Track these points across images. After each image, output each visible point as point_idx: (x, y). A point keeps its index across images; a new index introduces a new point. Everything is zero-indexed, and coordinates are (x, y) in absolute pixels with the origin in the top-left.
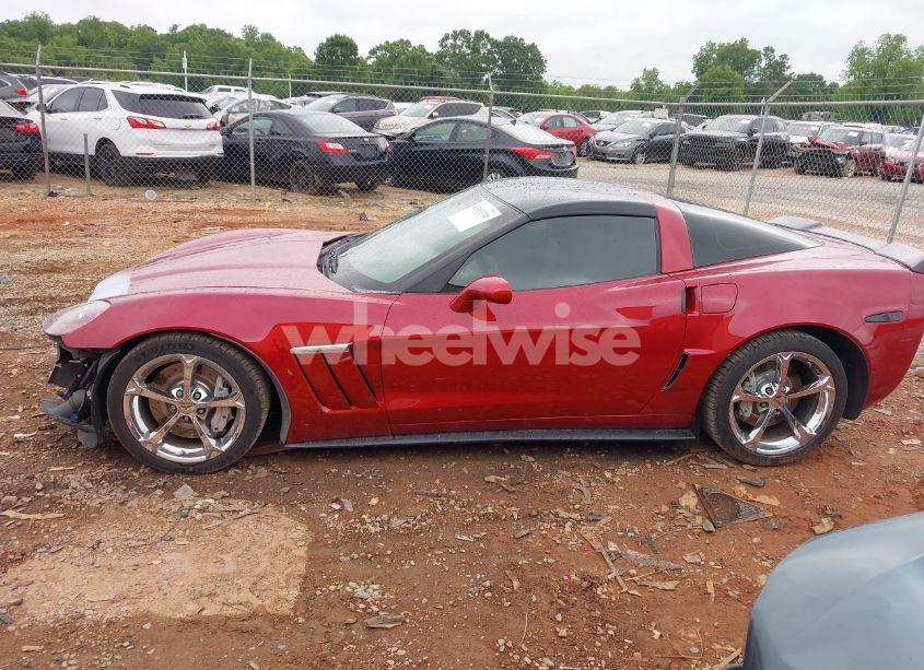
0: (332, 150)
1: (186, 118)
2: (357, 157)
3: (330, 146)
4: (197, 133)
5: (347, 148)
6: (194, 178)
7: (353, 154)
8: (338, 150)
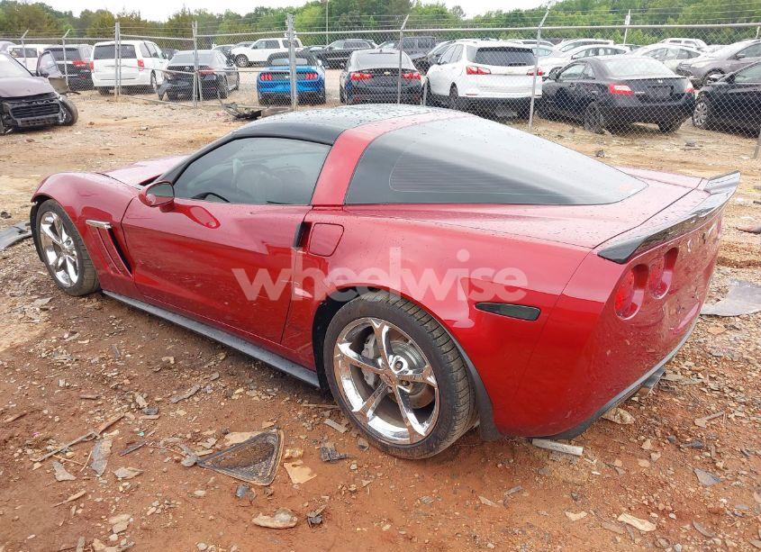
0: (619, 92)
1: (511, 65)
2: (643, 98)
3: (618, 88)
4: (517, 78)
5: (633, 90)
6: (515, 114)
7: (638, 96)
8: (625, 92)
